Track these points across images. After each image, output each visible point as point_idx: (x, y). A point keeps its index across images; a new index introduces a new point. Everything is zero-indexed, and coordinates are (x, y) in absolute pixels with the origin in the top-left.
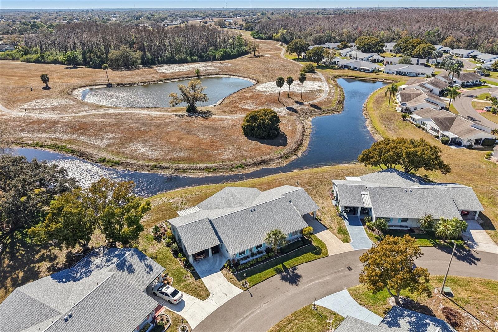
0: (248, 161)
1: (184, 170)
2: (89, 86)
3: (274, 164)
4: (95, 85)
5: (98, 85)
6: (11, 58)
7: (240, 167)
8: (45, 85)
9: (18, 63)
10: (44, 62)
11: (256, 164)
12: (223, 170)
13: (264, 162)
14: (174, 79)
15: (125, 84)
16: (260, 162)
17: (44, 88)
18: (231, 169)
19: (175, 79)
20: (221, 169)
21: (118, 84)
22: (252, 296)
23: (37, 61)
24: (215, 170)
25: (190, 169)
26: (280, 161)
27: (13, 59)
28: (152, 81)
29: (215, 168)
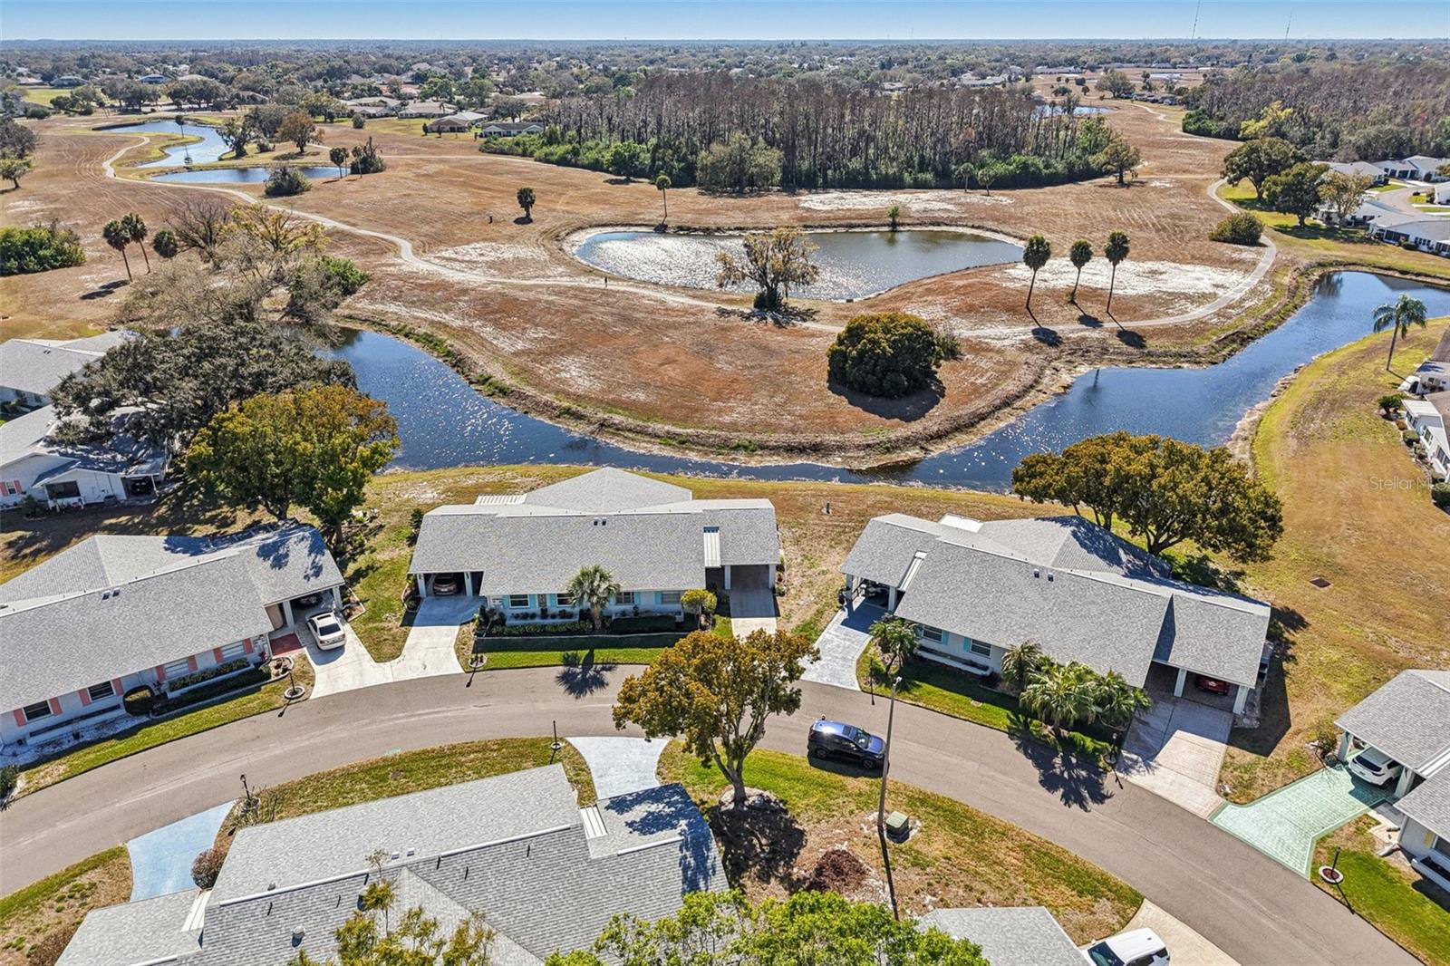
0: (773, 439)
1: (618, 429)
2: (617, 225)
3: (839, 460)
4: (631, 225)
5: (636, 225)
6: (520, 150)
7: (746, 448)
8: (523, 213)
9: (530, 162)
10: (576, 165)
11: (790, 449)
12: (700, 448)
13: (816, 449)
14: (822, 227)
15: (695, 230)
16: (804, 448)
17: (518, 221)
18: (721, 448)
19: (828, 227)
20: (698, 444)
21: (681, 228)
22: (468, 685)
23: (563, 162)
24: (683, 443)
25: (630, 430)
26: (862, 454)
27: (524, 154)
28: (764, 228)
29: (683, 439)
